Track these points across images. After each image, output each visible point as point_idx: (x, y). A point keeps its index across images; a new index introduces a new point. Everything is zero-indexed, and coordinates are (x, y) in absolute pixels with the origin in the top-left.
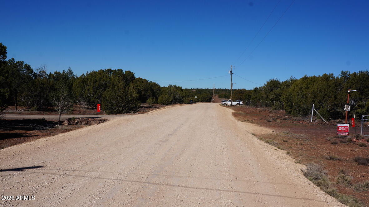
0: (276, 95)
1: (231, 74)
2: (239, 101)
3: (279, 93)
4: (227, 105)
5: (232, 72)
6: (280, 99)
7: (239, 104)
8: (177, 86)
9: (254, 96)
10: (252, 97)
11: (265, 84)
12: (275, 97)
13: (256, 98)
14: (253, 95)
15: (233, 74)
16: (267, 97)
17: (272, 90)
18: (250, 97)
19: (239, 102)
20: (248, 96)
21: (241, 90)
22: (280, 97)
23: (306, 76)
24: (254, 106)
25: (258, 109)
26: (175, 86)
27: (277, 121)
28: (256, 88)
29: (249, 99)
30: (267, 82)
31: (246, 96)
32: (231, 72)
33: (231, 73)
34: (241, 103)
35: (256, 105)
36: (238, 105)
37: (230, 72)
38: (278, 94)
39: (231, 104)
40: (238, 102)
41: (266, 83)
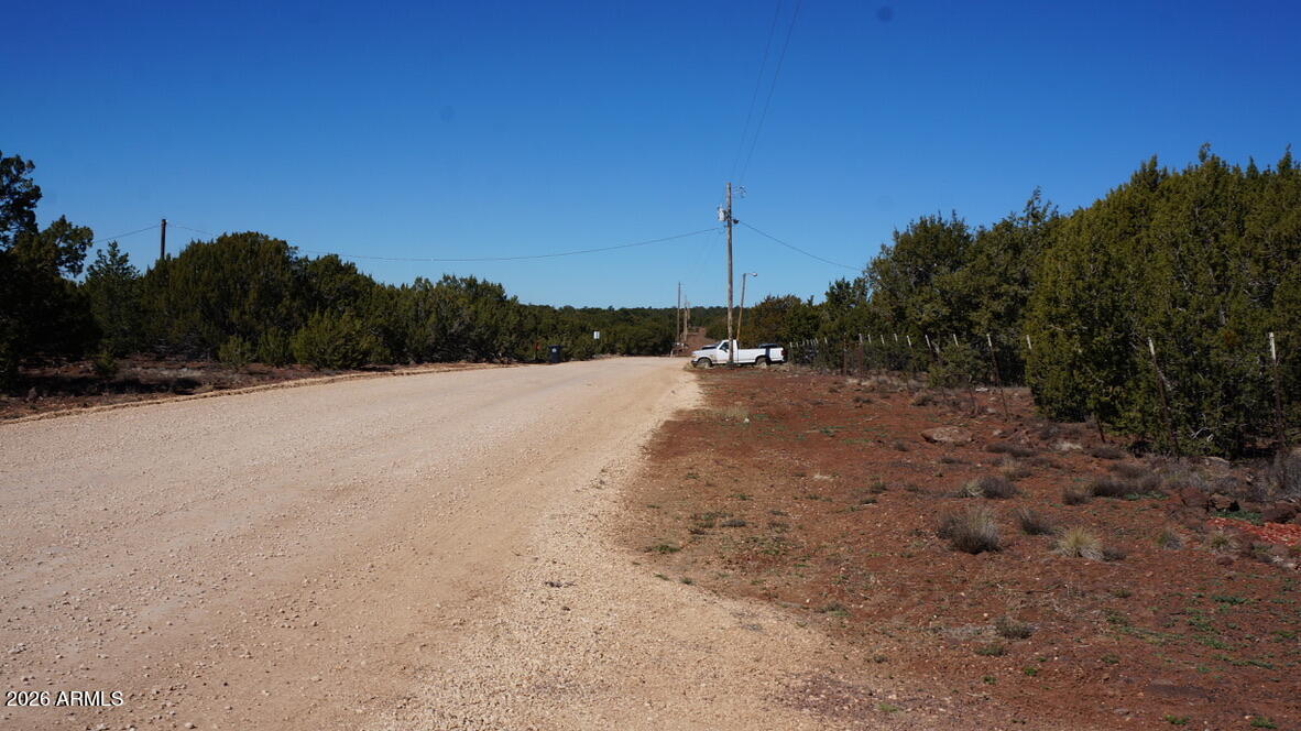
0: (949, 303)
1: (730, 226)
2: (768, 348)
3: (965, 291)
4: (711, 365)
5: (734, 216)
6: (971, 324)
7: (767, 358)
8: (480, 282)
9: (833, 320)
10: (822, 325)
11: (883, 247)
12: (945, 311)
13: (842, 329)
14: (828, 317)
15: (736, 222)
16: (900, 314)
17: (923, 278)
18: (816, 327)
19: (768, 352)
20: (804, 321)
21: (779, 301)
22: (973, 316)
23: (1154, 163)
24: (832, 369)
25: (852, 381)
26: (472, 283)
27: (1066, 544)
28: (839, 286)
29: (810, 337)
30: (897, 233)
31: (795, 322)
32: (728, 214)
33: (730, 220)
34: (776, 354)
35: (839, 364)
36: (764, 366)
37: (722, 216)
38: (961, 299)
39: (731, 357)
40: (762, 352)
41: (891, 244)
